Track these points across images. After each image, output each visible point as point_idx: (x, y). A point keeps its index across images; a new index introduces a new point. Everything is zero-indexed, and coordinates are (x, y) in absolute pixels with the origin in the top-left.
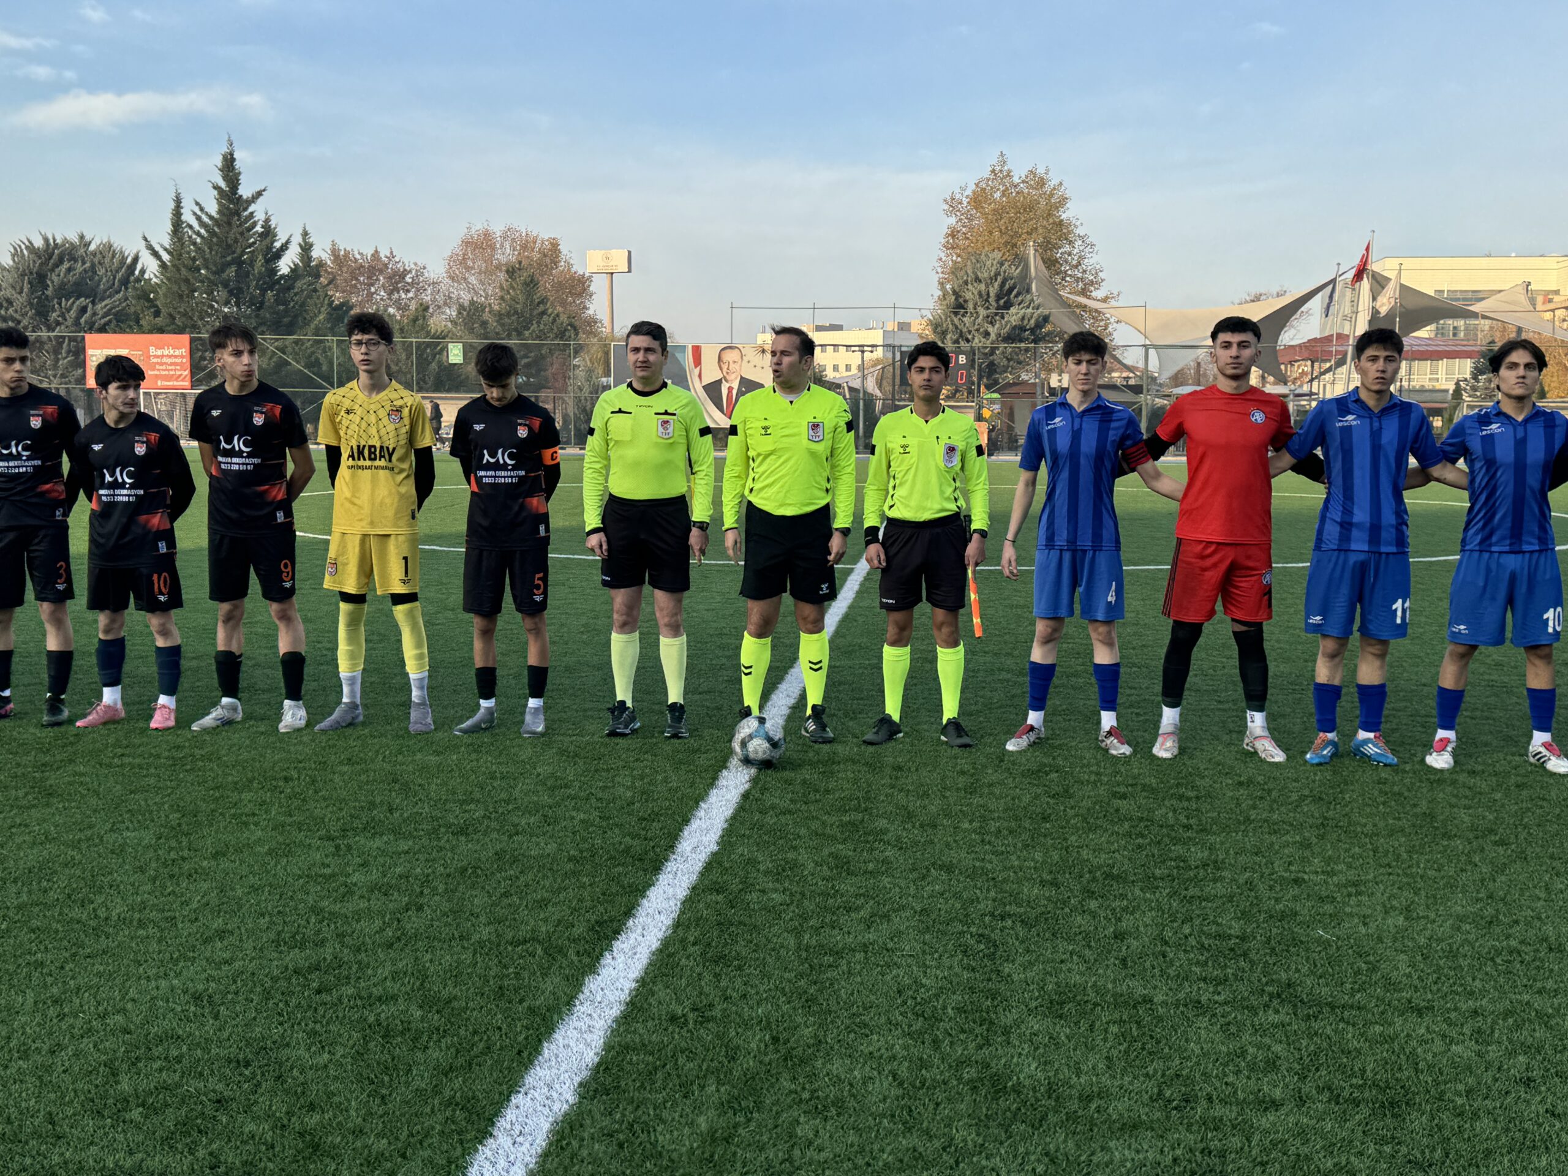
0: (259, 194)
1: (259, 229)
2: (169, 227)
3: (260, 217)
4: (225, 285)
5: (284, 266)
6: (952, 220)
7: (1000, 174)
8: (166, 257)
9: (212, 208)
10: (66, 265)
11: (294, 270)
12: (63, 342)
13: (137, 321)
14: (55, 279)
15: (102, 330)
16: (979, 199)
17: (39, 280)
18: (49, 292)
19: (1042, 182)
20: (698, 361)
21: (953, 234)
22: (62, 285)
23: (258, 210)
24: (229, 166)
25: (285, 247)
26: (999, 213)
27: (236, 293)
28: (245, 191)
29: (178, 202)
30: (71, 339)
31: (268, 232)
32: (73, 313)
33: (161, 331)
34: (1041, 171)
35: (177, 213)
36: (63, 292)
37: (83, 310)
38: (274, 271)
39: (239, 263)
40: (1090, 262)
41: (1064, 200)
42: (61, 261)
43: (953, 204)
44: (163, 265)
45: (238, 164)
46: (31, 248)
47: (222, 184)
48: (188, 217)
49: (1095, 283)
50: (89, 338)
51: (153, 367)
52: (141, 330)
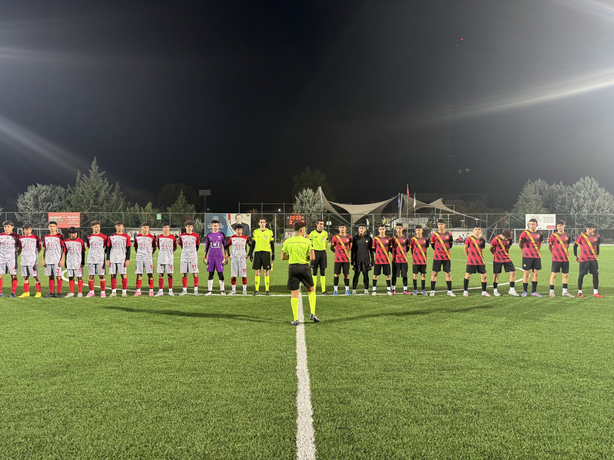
10: (45, 193)
12: (43, 215)
13: (65, 209)
15: (55, 211)
17: (36, 197)
18: (39, 201)
20: (230, 218)
22: (43, 198)
30: (45, 214)
32: (46, 207)
33: (73, 211)
36: (43, 201)
37: (49, 206)
50: (50, 213)
51: (69, 221)
52: (66, 211)
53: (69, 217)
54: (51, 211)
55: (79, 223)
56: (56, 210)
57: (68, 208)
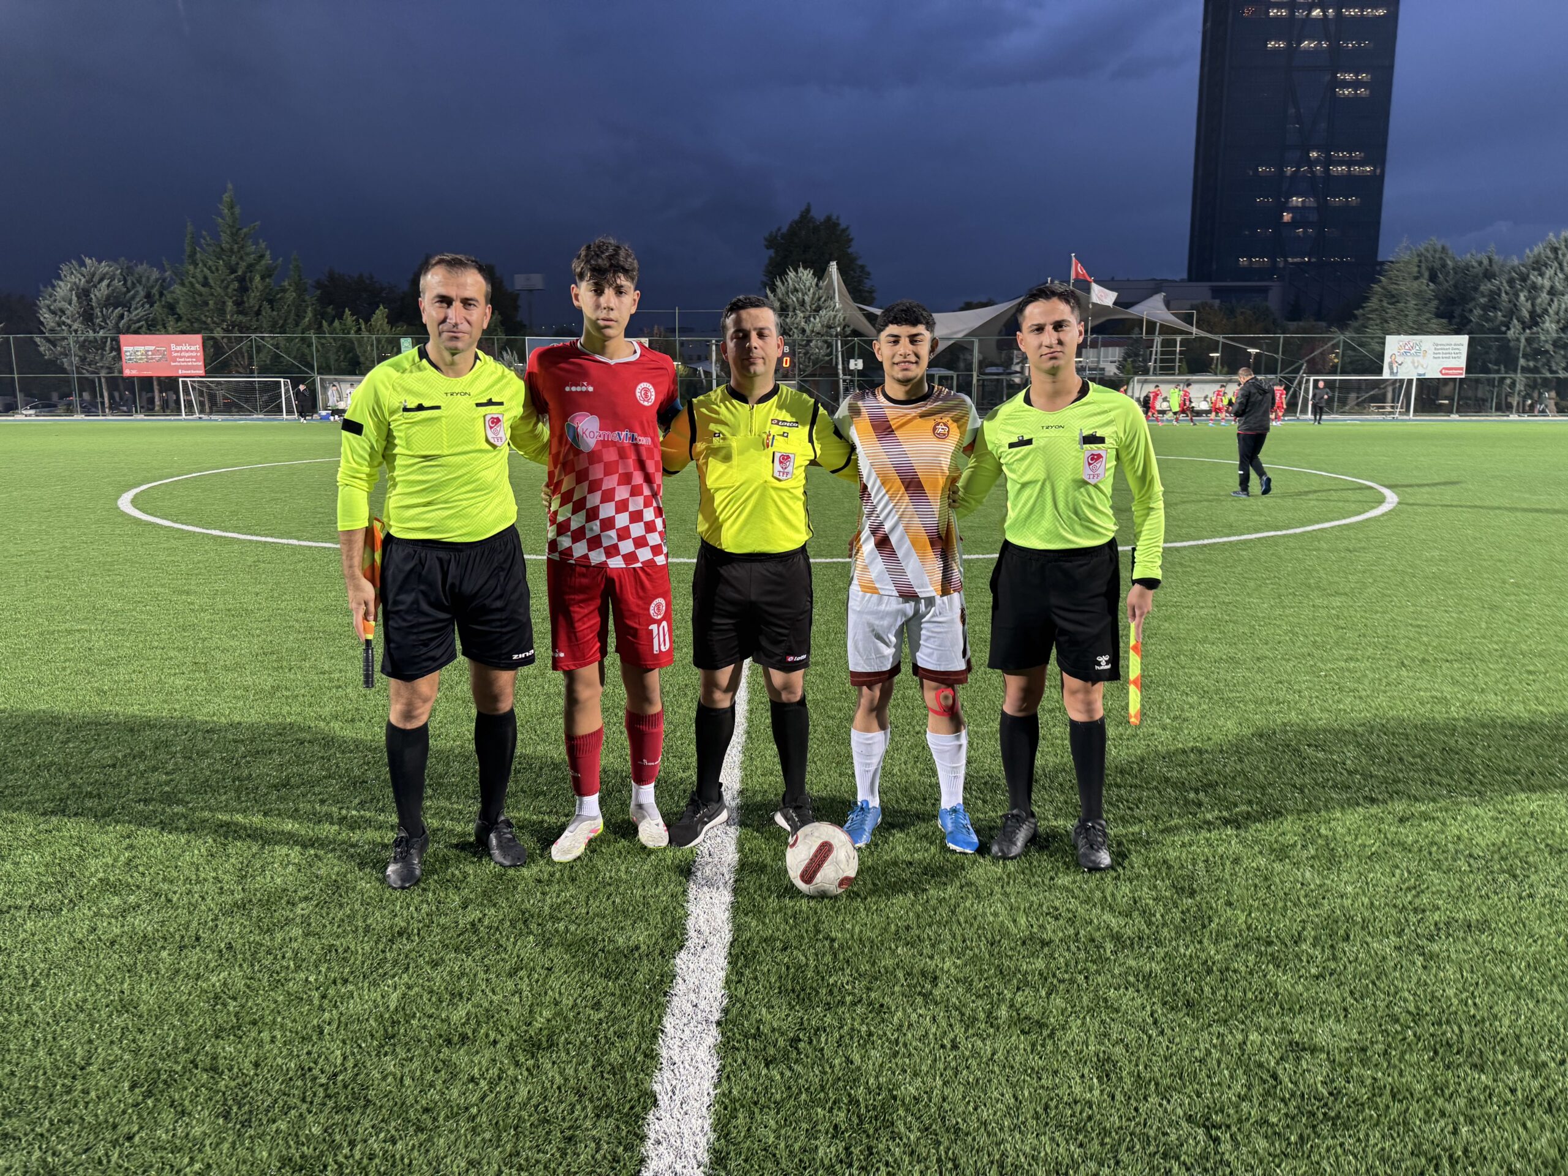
10: (106, 282)
12: (106, 342)
13: (164, 325)
15: (136, 332)
17: (85, 294)
18: (93, 303)
19: (835, 225)
22: (104, 298)
27: (238, 304)
30: (112, 339)
32: (113, 320)
34: (834, 216)
36: (104, 303)
39: (240, 280)
41: (850, 239)
42: (101, 279)
43: (772, 241)
50: (123, 338)
51: (174, 359)
52: (167, 333)
53: (173, 347)
54: (128, 331)
55: (201, 363)
56: (140, 328)
57: (171, 322)
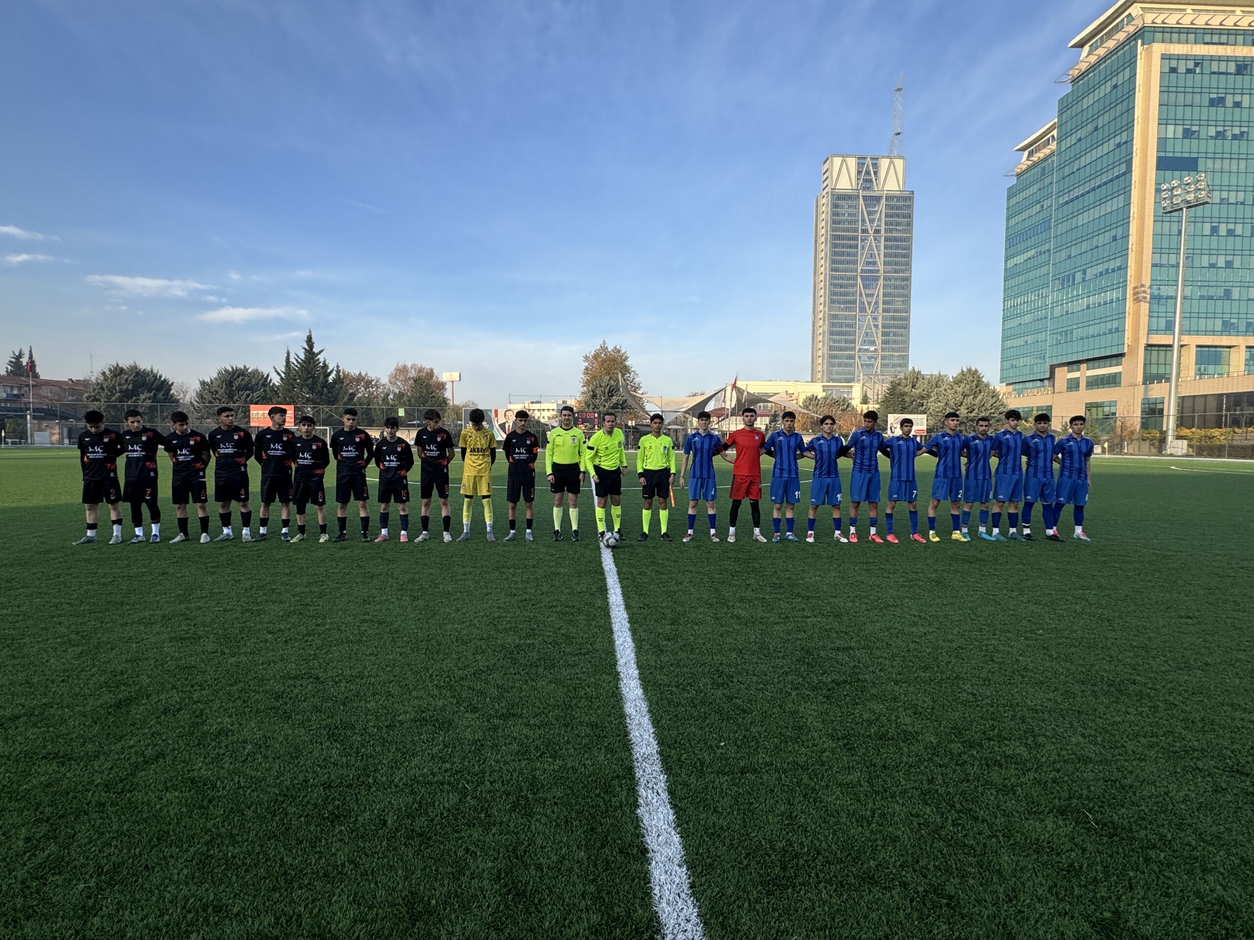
0: (322, 351)
1: (321, 364)
2: (285, 364)
3: (322, 360)
4: (307, 386)
5: (331, 379)
6: (586, 364)
7: (604, 348)
8: (283, 375)
9: (302, 356)
10: (241, 378)
11: (334, 380)
13: (271, 400)
14: (236, 383)
15: (256, 403)
16: (596, 357)
17: (230, 384)
18: (234, 388)
19: (619, 351)
20: (496, 415)
21: (587, 369)
22: (239, 385)
23: (321, 358)
24: (309, 341)
25: (331, 372)
26: (604, 361)
27: (312, 390)
28: (316, 350)
29: (288, 354)
31: (325, 366)
32: (244, 396)
34: (618, 347)
35: (288, 358)
36: (239, 389)
37: (248, 395)
38: (327, 381)
39: (313, 377)
40: (637, 380)
41: (627, 358)
42: (239, 376)
43: (586, 358)
44: (282, 379)
45: (313, 340)
46: (226, 371)
47: (307, 347)
48: (292, 360)
49: (639, 388)
50: (252, 406)
